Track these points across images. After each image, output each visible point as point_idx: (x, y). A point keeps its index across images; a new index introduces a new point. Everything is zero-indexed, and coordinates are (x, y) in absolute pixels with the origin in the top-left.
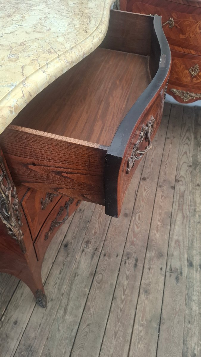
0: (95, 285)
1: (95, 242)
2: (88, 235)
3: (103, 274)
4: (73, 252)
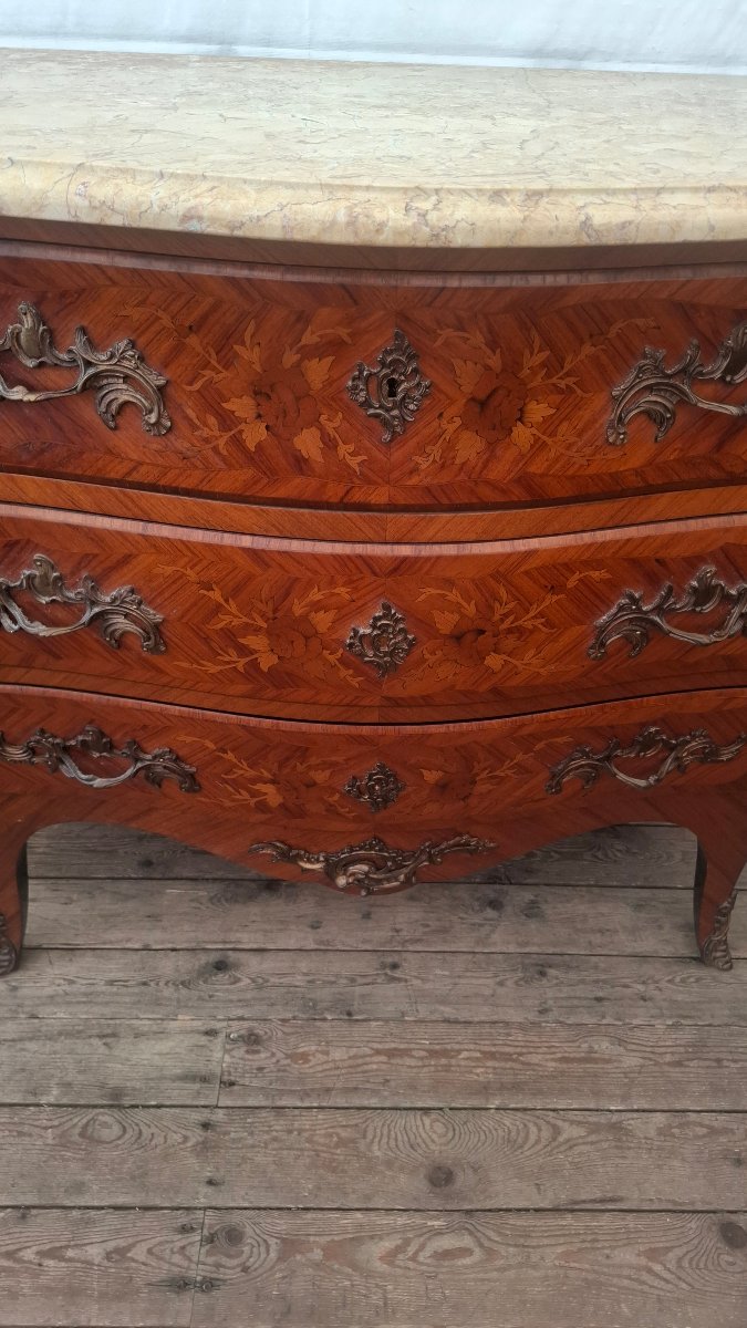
0: (76, 1120)
1: (260, 1069)
2: (286, 1030)
3: (119, 1142)
4: (200, 998)
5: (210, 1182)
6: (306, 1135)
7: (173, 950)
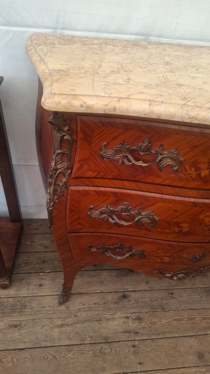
0: (97, 348)
1: (144, 328)
2: (148, 315)
3: (111, 353)
4: (122, 307)
5: (140, 363)
6: (162, 346)
7: (110, 292)
